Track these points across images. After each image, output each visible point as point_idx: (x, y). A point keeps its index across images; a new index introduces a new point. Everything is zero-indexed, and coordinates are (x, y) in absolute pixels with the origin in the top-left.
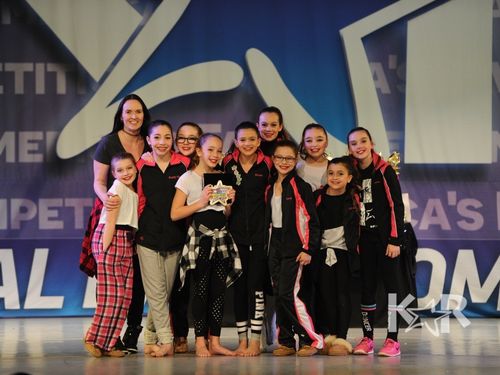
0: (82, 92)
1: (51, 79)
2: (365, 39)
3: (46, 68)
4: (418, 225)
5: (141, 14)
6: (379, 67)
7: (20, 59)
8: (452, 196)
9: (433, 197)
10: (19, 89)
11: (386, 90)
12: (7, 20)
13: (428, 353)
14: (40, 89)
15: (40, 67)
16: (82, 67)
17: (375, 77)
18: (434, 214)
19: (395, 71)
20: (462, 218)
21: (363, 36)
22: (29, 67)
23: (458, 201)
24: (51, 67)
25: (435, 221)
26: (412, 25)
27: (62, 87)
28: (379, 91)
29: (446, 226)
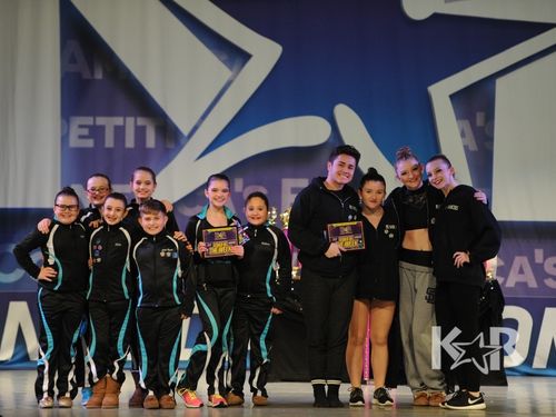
0: (171, 145)
1: (140, 133)
2: (452, 97)
3: (136, 122)
4: (505, 282)
5: (231, 68)
6: (466, 124)
7: (110, 113)
8: (539, 254)
9: (521, 254)
10: (109, 142)
11: (473, 147)
12: (99, 75)
13: (513, 411)
14: (130, 143)
15: (130, 121)
16: (171, 122)
17: (463, 135)
18: (521, 271)
19: (483, 128)
20: (548, 276)
21: (451, 93)
22: (119, 121)
23: (545, 259)
24: (141, 121)
25: (521, 278)
26: (500, 82)
27: (151, 141)
28: (466, 148)
29: (533, 284)
